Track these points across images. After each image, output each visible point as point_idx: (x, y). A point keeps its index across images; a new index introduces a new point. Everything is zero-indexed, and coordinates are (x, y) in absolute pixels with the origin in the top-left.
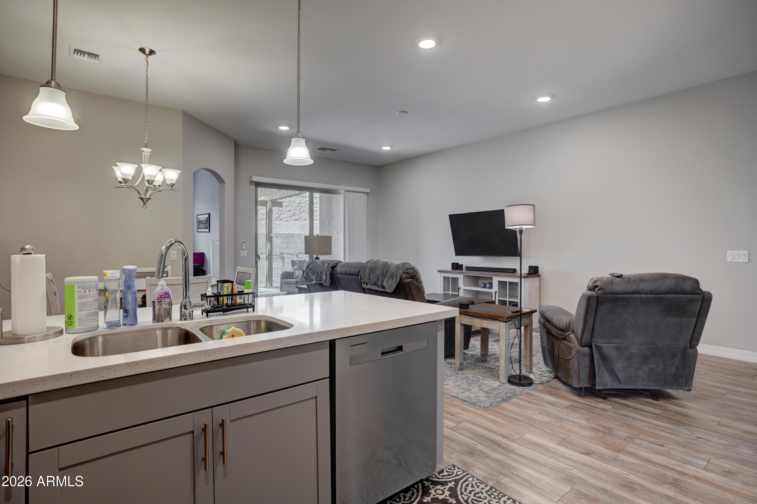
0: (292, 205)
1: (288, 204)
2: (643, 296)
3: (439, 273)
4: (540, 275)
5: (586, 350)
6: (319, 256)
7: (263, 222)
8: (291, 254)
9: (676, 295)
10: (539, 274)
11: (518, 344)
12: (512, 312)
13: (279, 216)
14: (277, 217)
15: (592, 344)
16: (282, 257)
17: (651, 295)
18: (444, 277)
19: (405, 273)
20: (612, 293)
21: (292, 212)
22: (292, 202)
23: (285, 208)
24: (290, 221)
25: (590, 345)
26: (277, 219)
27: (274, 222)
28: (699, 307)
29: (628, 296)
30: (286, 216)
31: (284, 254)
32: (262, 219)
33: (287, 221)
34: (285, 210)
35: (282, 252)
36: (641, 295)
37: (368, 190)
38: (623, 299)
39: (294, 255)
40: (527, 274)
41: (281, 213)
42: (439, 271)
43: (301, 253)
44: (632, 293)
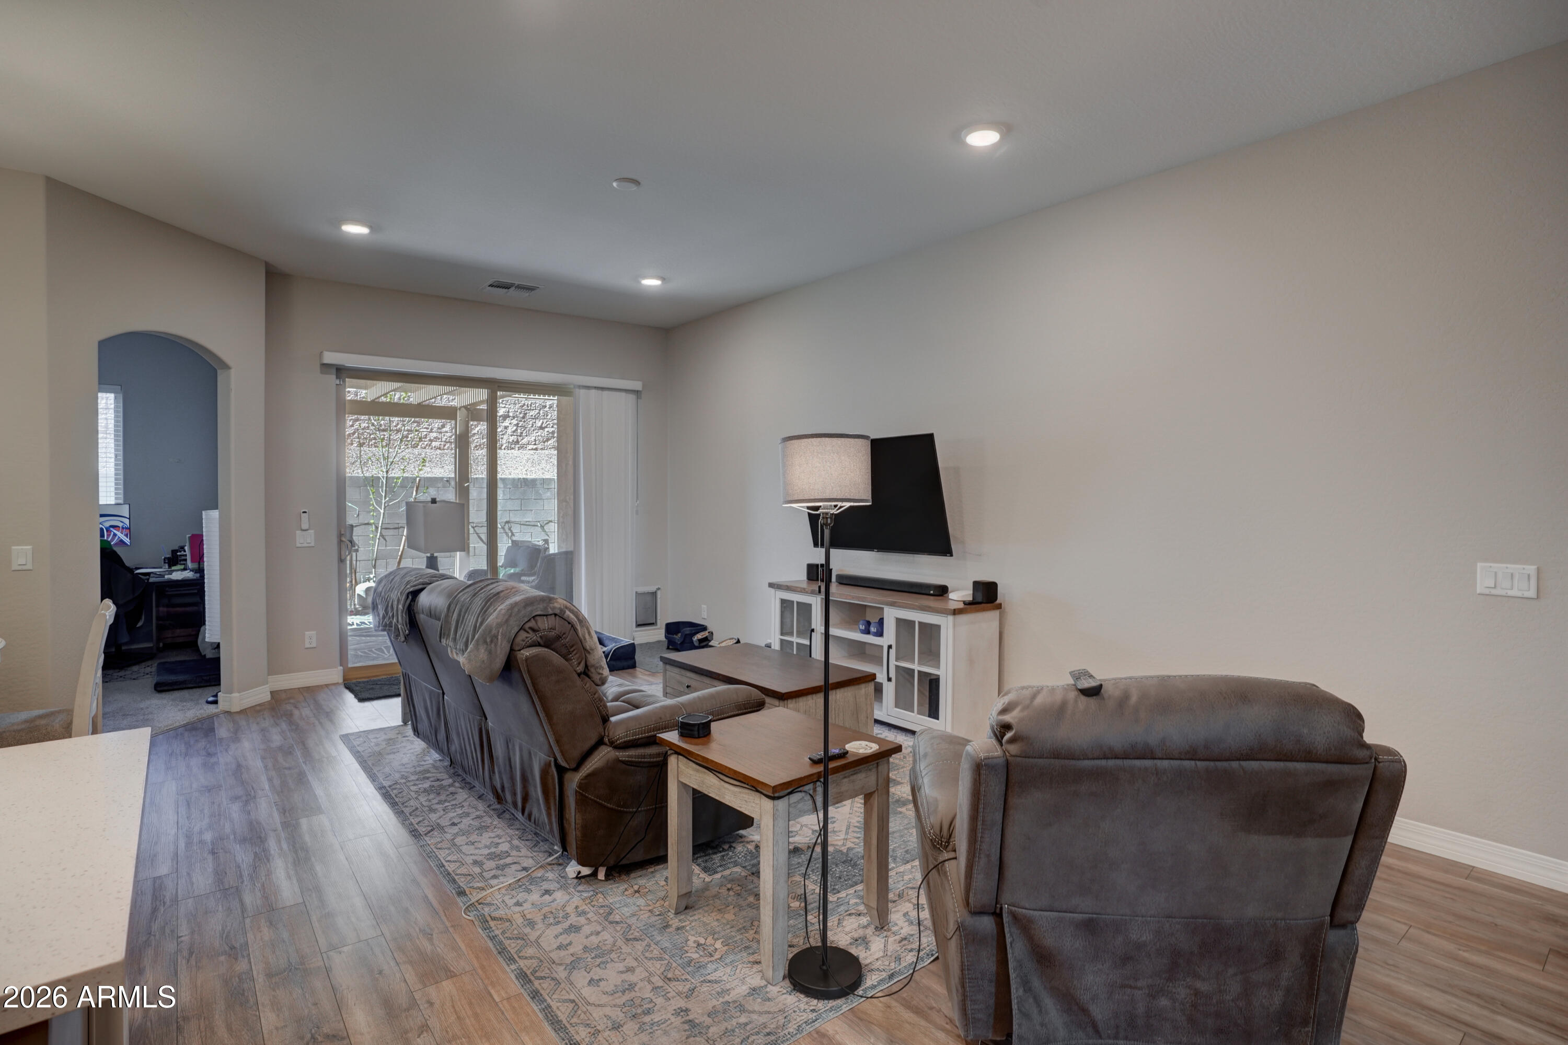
0: (547, 415)
1: (539, 413)
2: (1166, 763)
3: (772, 590)
4: (1000, 604)
5: (986, 923)
6: (436, 555)
7: (481, 452)
8: (527, 523)
9: (1281, 765)
10: (998, 601)
11: (908, 800)
12: (810, 759)
13: (518, 440)
14: (513, 441)
15: (1001, 909)
16: (507, 530)
17: (1193, 763)
18: (783, 601)
19: (525, 630)
20: (1056, 754)
21: (546, 430)
22: (547, 409)
23: (531, 423)
24: (542, 449)
25: (998, 911)
26: (513, 446)
27: (501, 453)
28: (1360, 805)
29: (1111, 763)
30: (534, 438)
31: (512, 524)
32: (480, 445)
33: (536, 449)
34: (532, 427)
35: (508, 520)
36: (1158, 762)
37: (637, 385)
38: (1096, 774)
39: (537, 526)
40: (965, 603)
41: (522, 433)
42: (771, 585)
43: (551, 521)
44: (1126, 757)
